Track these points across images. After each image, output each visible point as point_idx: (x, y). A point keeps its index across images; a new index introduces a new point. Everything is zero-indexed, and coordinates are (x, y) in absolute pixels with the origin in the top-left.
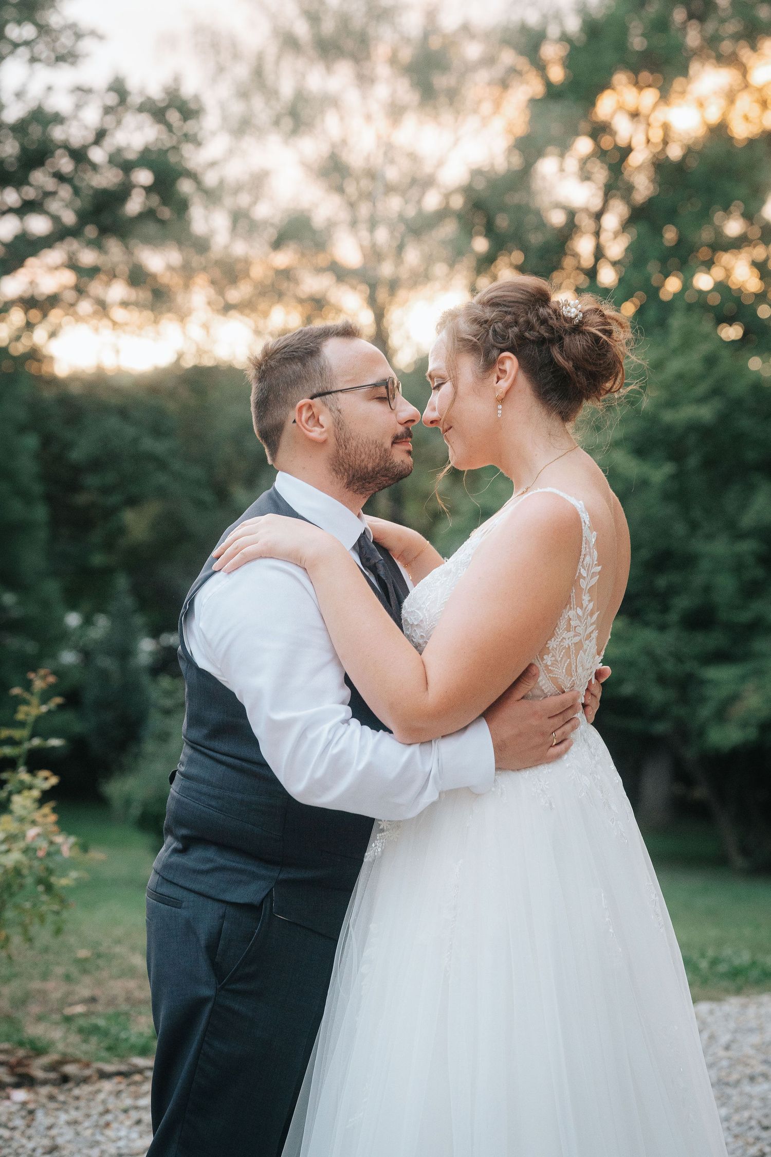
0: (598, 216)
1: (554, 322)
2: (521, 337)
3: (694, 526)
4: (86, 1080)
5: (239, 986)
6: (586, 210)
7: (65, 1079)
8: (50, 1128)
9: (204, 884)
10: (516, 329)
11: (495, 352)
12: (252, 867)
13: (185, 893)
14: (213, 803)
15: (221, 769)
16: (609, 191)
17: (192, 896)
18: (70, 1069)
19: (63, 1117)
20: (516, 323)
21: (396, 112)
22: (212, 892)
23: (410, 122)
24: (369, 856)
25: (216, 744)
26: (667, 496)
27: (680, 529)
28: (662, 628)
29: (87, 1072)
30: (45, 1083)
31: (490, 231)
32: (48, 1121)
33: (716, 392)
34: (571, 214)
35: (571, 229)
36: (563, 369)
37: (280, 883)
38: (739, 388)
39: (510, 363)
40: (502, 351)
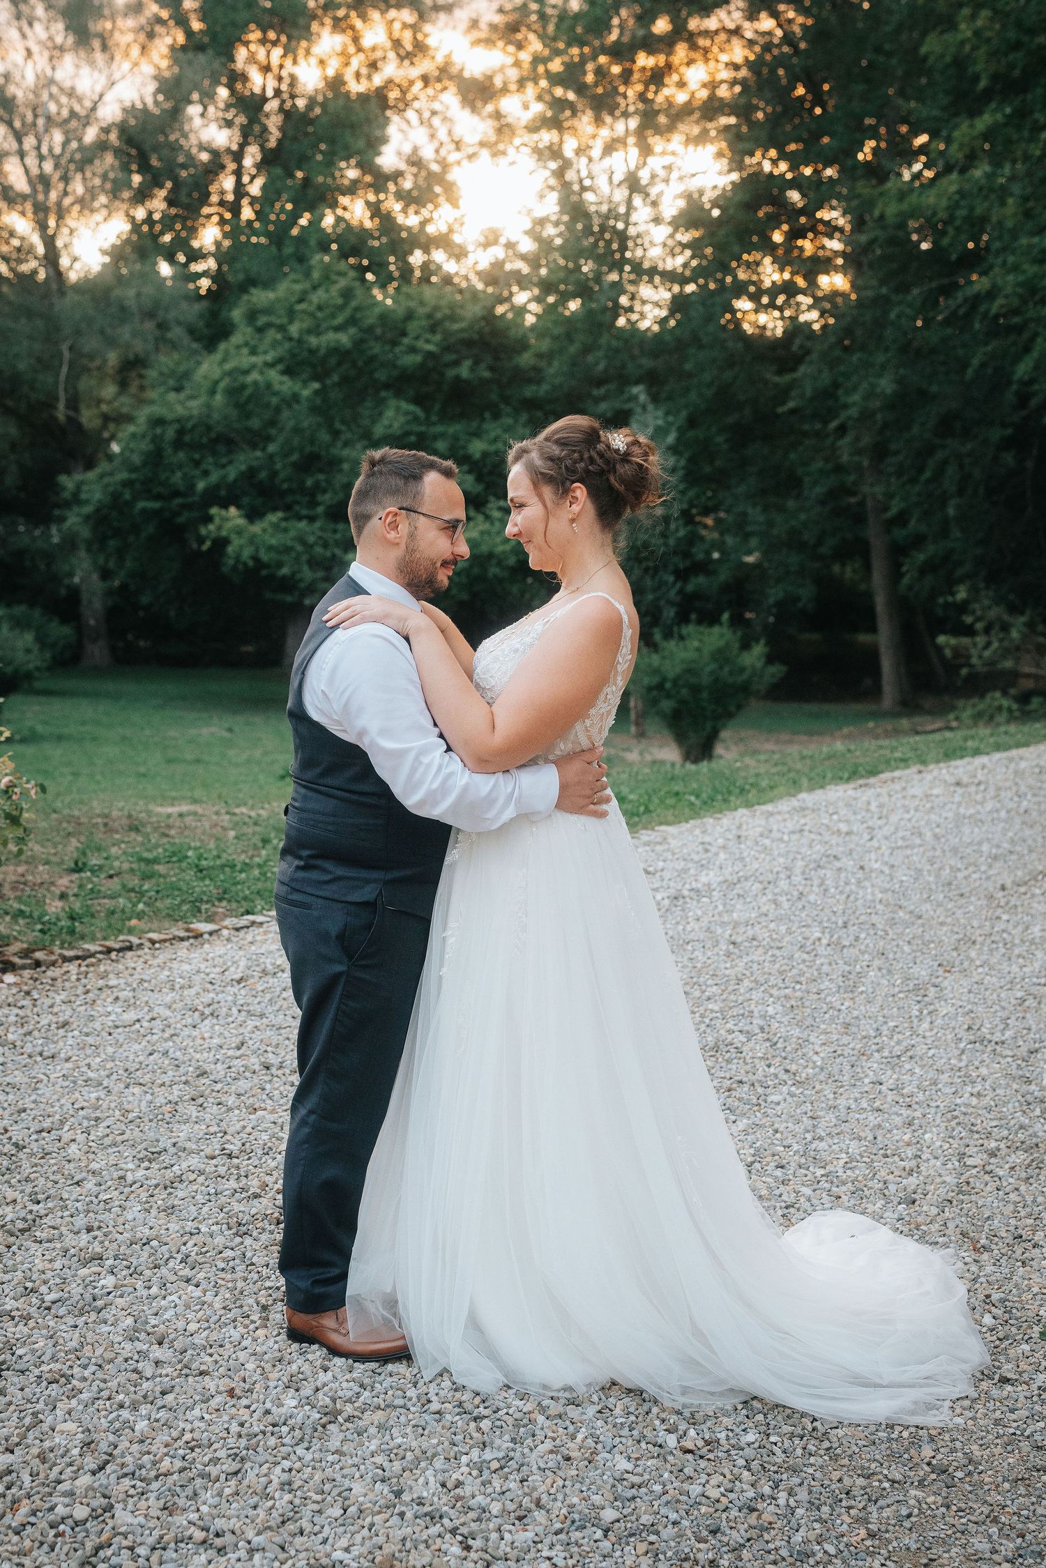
0: (238, 156)
1: (608, 454)
2: (587, 471)
3: (336, 434)
4: (53, 964)
5: (364, 962)
6: (228, 150)
7: (38, 964)
8: (51, 1006)
9: (327, 891)
10: (582, 465)
11: (568, 483)
12: (364, 874)
13: (313, 899)
14: (330, 828)
15: (333, 802)
16: (246, 133)
17: (320, 901)
18: (39, 955)
19: (58, 999)
20: (582, 459)
21: (57, 51)
22: (336, 896)
23: (69, 60)
24: (448, 860)
25: (329, 781)
26: (314, 410)
27: (324, 436)
28: (312, 519)
29: (53, 958)
30: (24, 967)
31: (144, 168)
32: (48, 1002)
33: (352, 321)
34: (215, 153)
35: (215, 168)
36: (618, 492)
37: (387, 883)
38: (370, 319)
39: (580, 491)
40: (574, 482)
